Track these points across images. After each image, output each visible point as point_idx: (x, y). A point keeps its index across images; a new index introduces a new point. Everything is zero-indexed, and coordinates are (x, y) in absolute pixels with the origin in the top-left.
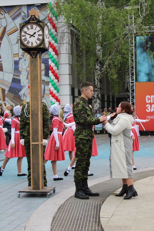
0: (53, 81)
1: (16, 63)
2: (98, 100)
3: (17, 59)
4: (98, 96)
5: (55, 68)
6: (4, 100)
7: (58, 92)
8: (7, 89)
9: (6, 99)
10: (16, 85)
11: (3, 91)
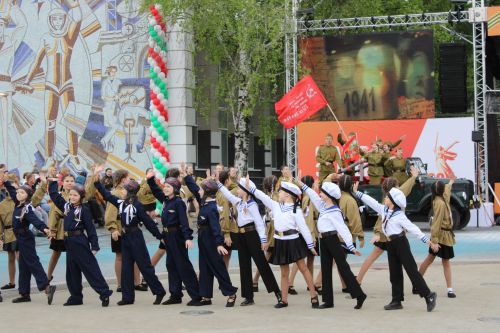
0: (156, 119)
1: (97, 86)
2: (241, 153)
3: (98, 79)
4: (241, 145)
5: (160, 96)
6: (75, 153)
7: (166, 138)
8: (80, 133)
9: (80, 150)
10: (95, 126)
11: (74, 136)
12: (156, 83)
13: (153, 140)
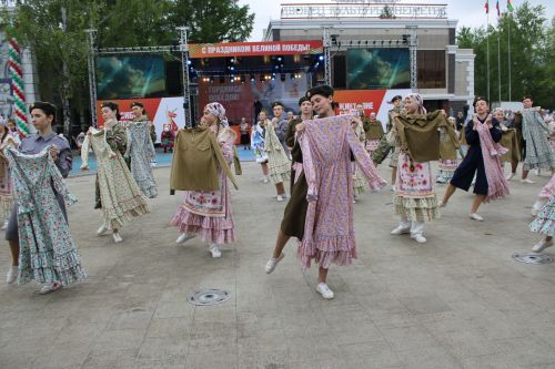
0: (17, 100)
7: (23, 111)
12: (17, 81)
13: (17, 112)
